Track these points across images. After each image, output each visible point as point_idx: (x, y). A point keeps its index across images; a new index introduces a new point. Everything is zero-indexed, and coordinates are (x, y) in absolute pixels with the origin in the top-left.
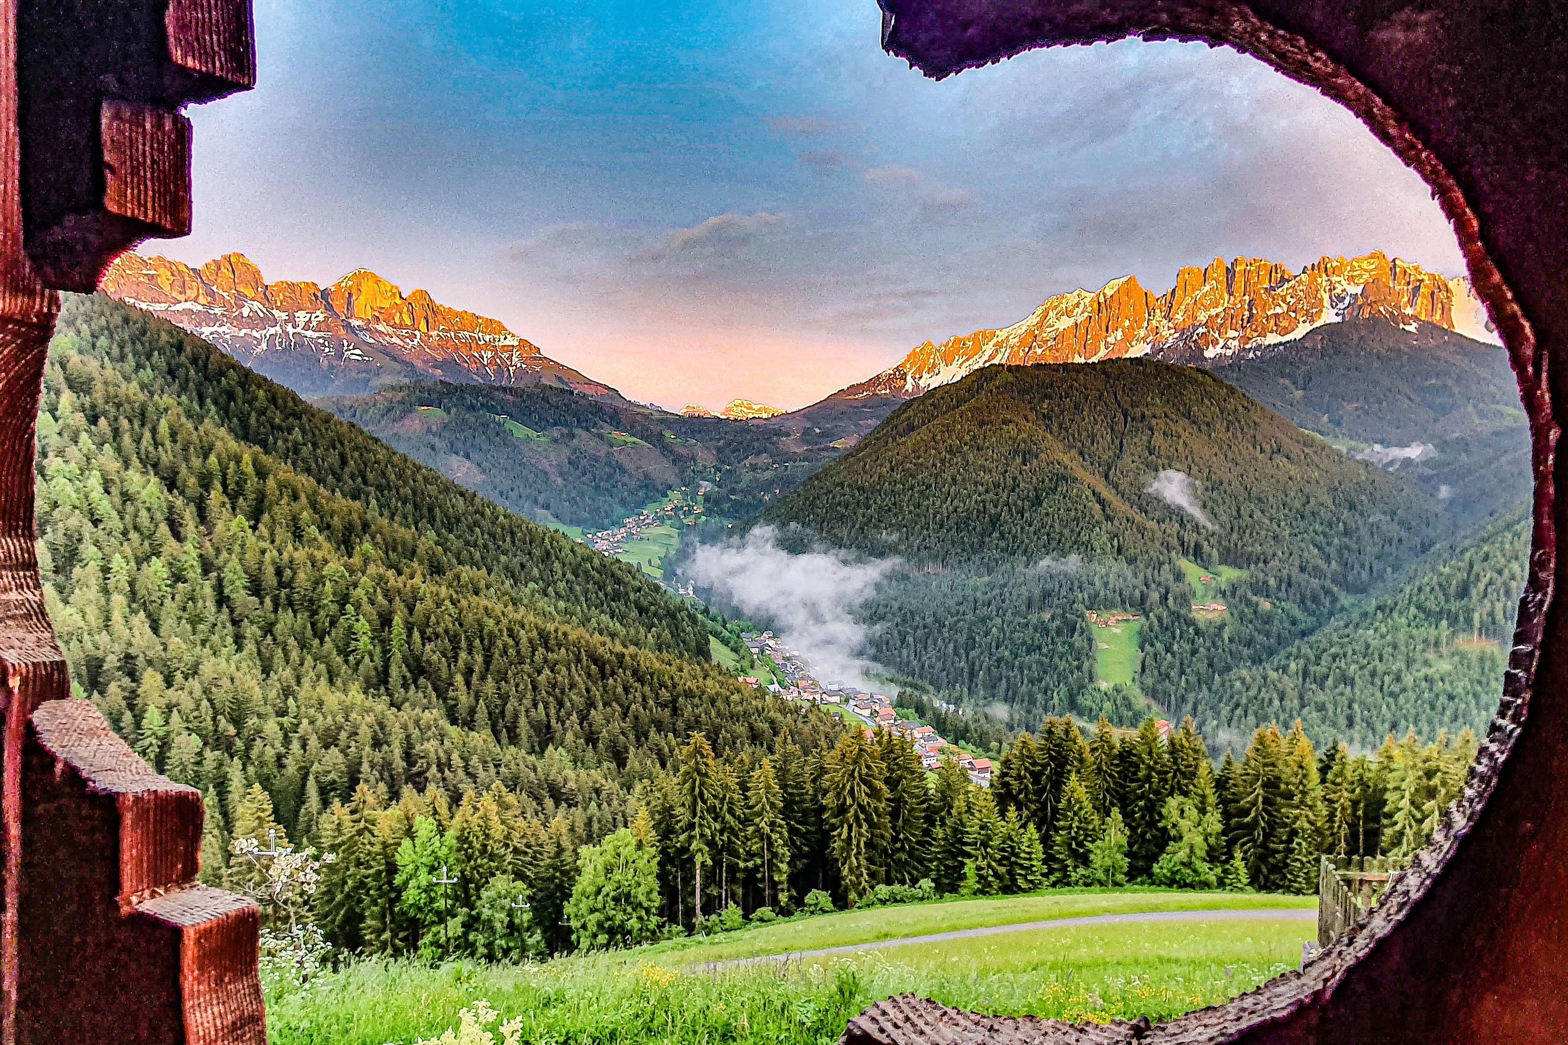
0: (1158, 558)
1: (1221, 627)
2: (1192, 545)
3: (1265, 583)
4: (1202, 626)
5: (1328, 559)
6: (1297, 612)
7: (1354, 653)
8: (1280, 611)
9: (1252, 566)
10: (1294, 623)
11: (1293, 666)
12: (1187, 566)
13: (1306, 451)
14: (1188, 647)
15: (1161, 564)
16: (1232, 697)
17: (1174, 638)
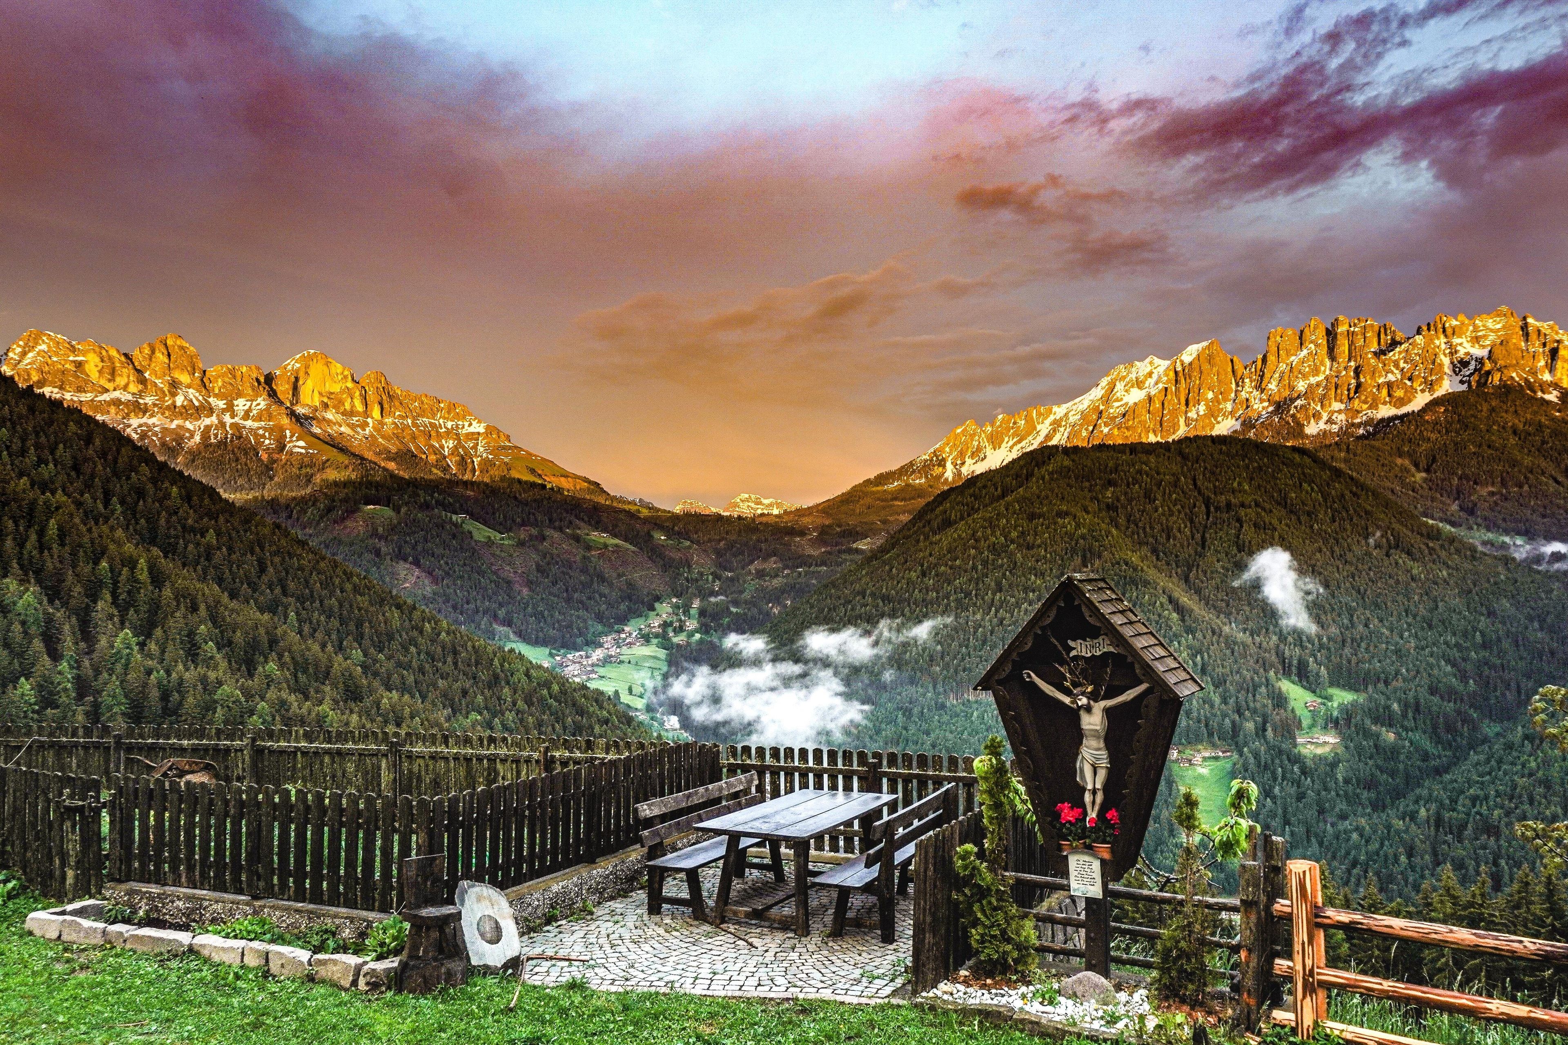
0: (1252, 679)
1: (1334, 765)
2: (1295, 662)
3: (1388, 707)
4: (1309, 763)
5: (1464, 678)
6: (1427, 745)
7: (1498, 794)
8: (1407, 744)
9: (1370, 689)
10: (1426, 757)
11: (1423, 812)
12: (1287, 687)
13: (1431, 545)
14: (1293, 790)
15: (1256, 687)
16: (1348, 853)
17: (1275, 779)
